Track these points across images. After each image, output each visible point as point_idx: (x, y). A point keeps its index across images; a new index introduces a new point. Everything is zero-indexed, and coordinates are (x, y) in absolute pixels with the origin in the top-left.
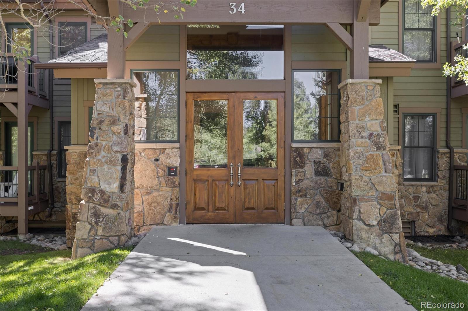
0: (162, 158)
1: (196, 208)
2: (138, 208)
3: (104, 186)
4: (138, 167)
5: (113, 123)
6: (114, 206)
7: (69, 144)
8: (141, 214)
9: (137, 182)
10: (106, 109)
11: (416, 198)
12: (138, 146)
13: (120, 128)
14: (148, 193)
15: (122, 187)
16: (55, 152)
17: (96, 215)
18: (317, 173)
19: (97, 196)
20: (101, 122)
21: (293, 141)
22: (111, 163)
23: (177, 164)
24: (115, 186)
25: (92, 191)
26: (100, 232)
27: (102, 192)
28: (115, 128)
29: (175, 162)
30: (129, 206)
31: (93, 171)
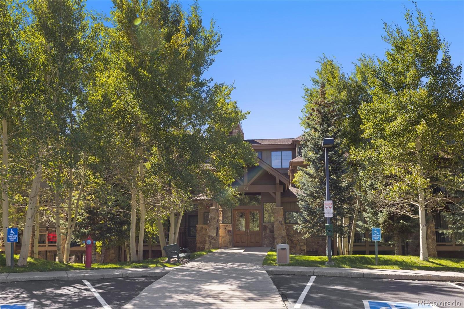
0: (227, 228)
1: (237, 242)
2: (220, 242)
3: (212, 235)
4: (220, 231)
5: (215, 219)
6: (215, 240)
7: (197, 224)
8: (221, 244)
9: (220, 235)
10: (213, 215)
11: (318, 243)
12: (220, 225)
13: (216, 220)
14: (223, 238)
15: (217, 235)
16: (187, 227)
17: (210, 242)
18: (270, 232)
19: (210, 238)
20: (211, 219)
21: (264, 223)
22: (214, 229)
23: (231, 230)
24: (215, 235)
25: (209, 236)
26: (211, 246)
27: (212, 236)
28: (215, 220)
29: (231, 229)
30: (218, 240)
31: (209, 231)
